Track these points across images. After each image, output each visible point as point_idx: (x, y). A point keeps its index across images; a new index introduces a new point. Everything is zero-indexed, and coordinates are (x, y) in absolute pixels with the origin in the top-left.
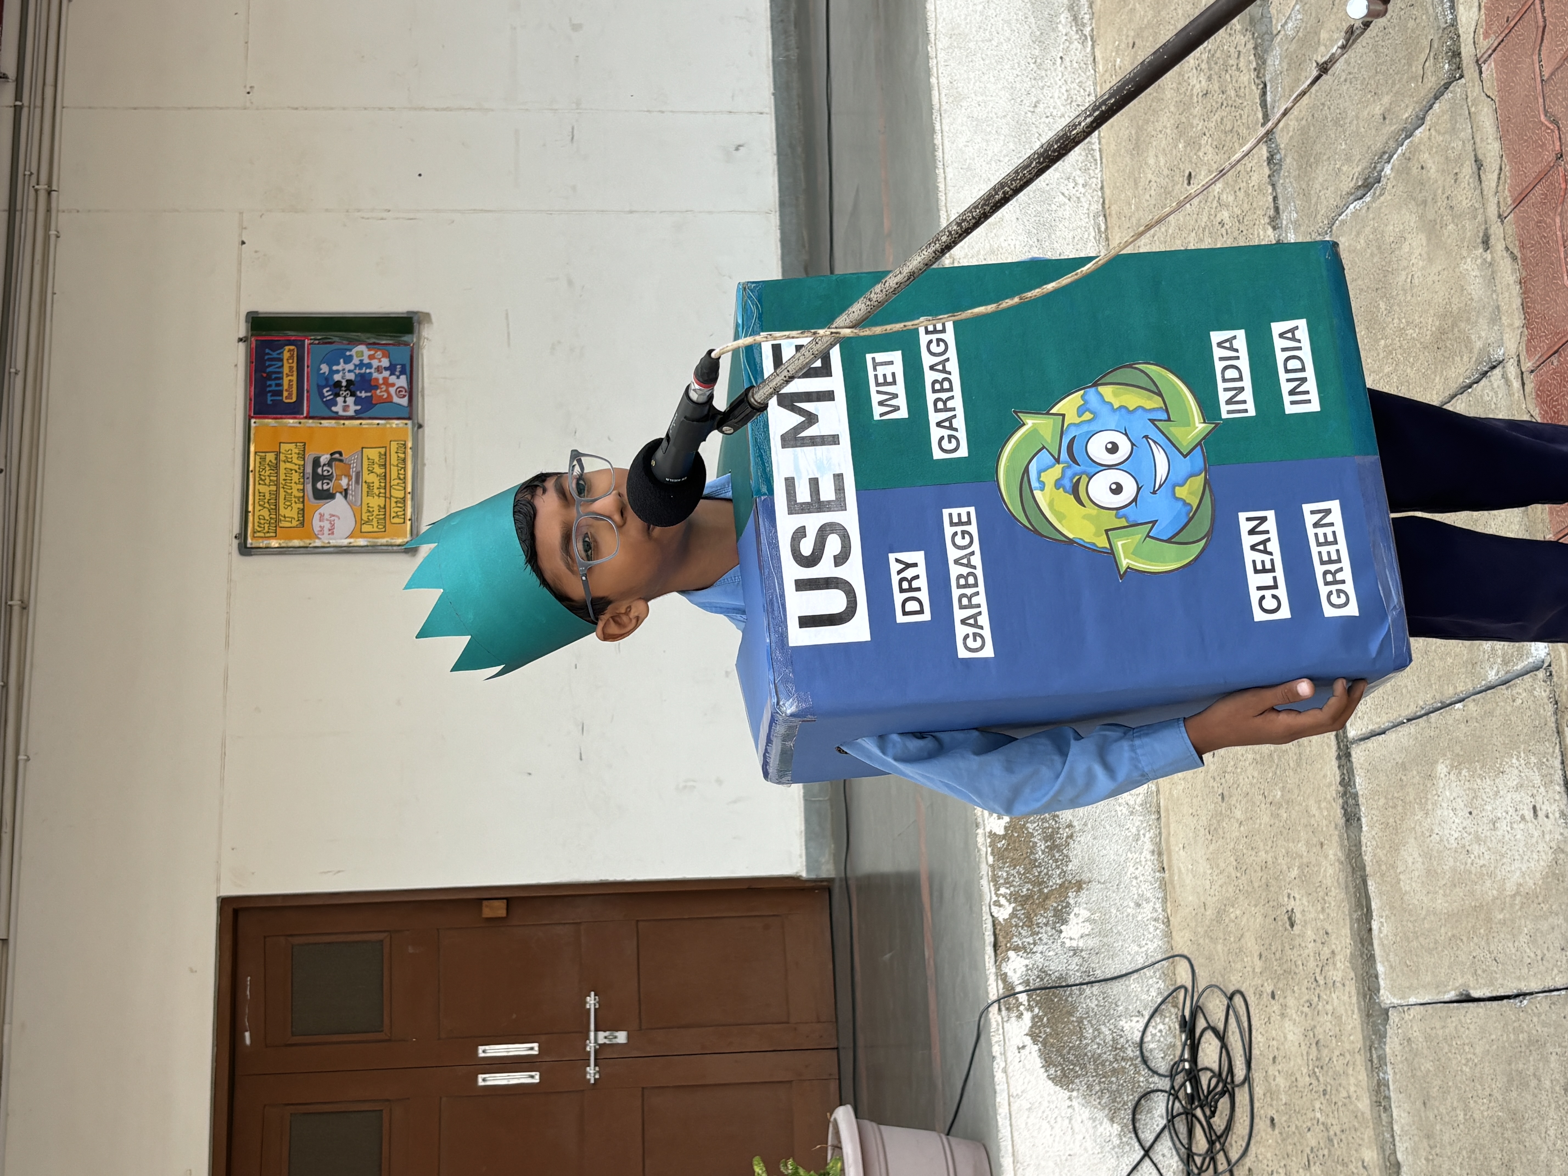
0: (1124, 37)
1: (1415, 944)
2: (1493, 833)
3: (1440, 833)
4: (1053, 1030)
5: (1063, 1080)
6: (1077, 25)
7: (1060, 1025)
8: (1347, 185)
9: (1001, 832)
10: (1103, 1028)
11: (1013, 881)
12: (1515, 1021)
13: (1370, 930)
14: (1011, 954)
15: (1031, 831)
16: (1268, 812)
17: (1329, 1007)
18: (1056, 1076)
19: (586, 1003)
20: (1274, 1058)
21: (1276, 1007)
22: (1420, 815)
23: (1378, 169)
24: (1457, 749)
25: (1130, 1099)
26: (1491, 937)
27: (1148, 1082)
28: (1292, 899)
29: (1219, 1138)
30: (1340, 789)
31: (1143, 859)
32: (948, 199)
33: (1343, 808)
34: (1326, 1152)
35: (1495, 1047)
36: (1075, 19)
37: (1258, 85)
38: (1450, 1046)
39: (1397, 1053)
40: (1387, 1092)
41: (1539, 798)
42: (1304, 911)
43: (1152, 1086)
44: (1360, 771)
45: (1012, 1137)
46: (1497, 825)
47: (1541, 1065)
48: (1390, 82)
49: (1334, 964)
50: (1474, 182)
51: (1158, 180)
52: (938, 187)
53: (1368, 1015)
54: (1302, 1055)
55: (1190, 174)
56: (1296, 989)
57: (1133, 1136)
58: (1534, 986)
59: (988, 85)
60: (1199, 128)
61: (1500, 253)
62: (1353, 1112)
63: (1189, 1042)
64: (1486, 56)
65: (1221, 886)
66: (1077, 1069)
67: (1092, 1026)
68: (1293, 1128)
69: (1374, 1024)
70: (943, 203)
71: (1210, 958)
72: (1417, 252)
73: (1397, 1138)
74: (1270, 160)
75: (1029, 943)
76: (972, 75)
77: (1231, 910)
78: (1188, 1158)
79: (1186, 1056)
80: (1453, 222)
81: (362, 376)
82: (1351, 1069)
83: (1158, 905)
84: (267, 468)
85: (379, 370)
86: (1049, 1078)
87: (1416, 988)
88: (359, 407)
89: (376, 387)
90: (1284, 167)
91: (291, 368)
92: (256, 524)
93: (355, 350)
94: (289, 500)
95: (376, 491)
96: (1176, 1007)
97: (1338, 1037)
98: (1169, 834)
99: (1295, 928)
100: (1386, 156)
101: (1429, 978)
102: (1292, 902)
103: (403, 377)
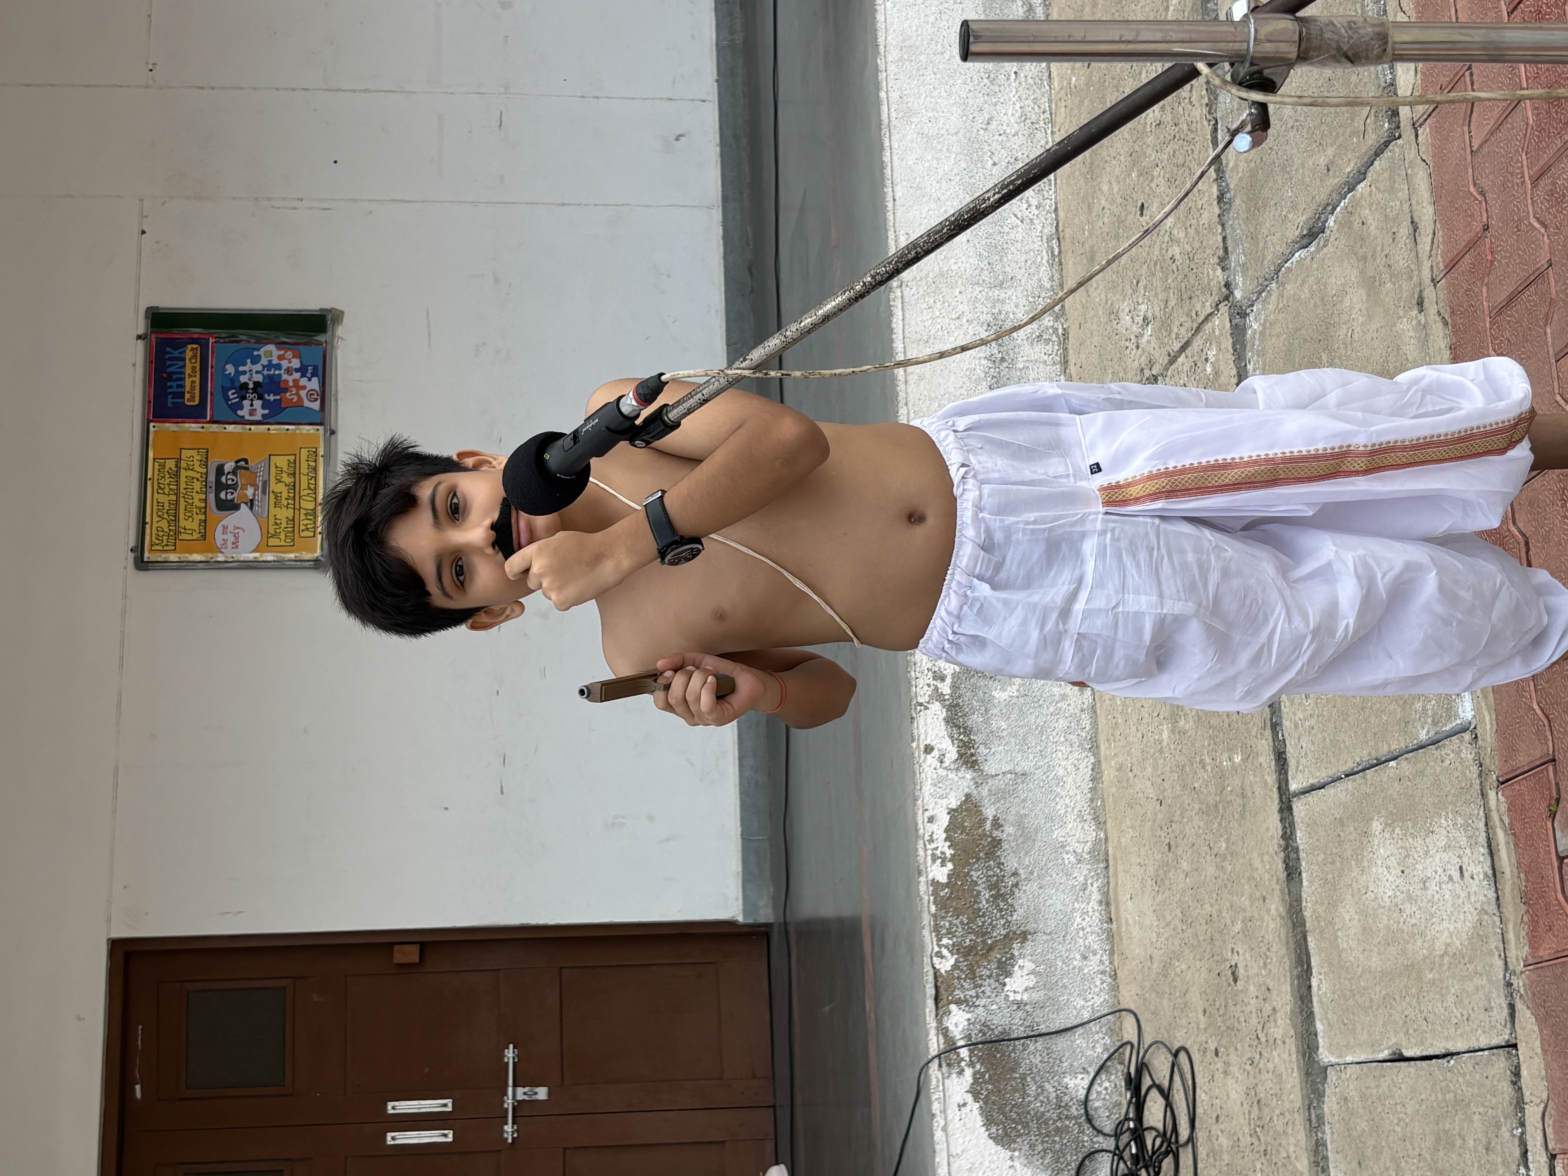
1: (1351, 1002)
2: (1424, 892)
3: (1375, 891)
4: (995, 1087)
5: (1004, 1139)
7: (1002, 1082)
8: (1293, 233)
9: (944, 879)
10: (1047, 1086)
11: (956, 931)
12: (1442, 1081)
13: (1310, 987)
14: (953, 1007)
15: (975, 879)
16: (1213, 864)
17: (1270, 1066)
18: (998, 1135)
19: (504, 1056)
20: (1217, 1117)
21: (1220, 1065)
23: (1322, 219)
24: (1391, 807)
25: (1074, 1160)
26: (1421, 997)
27: (1092, 1142)
28: (1236, 954)
30: (1282, 842)
31: (1090, 910)
32: (897, 219)
33: (1285, 862)
35: (1424, 1107)
37: (1210, 121)
38: (1384, 1105)
39: (1334, 1112)
40: (1325, 1152)
41: (1465, 859)
42: (1246, 966)
43: (1096, 1146)
44: (1301, 825)
46: (1427, 884)
47: (1465, 1125)
48: (1334, 134)
49: (1275, 1021)
50: (1410, 244)
51: (1112, 208)
52: (886, 206)
53: (1307, 1074)
54: (1244, 1114)
55: (1143, 205)
56: (1239, 1046)
58: (1461, 1046)
59: (939, 100)
60: (1152, 159)
61: (1432, 317)
62: (1292, 1172)
63: (1134, 1100)
64: (1422, 120)
65: (1167, 939)
66: (1020, 1127)
67: (1036, 1083)
69: (1314, 1083)
70: (891, 223)
71: (1155, 1013)
72: (1358, 307)
74: (1220, 198)
75: (971, 996)
76: (922, 90)
77: (1177, 964)
79: (1131, 1115)
80: (1391, 280)
81: (271, 377)
82: (1291, 1128)
83: (1105, 958)
84: (167, 476)
85: (289, 371)
86: (990, 1136)
87: (1353, 1047)
88: (267, 411)
89: (286, 390)
90: (1233, 207)
91: (194, 368)
92: (154, 536)
93: (263, 350)
94: (189, 512)
95: (285, 502)
96: (1122, 1063)
97: (1278, 1096)
98: (1117, 884)
99: (1238, 983)
100: (1330, 208)
101: (1364, 1037)
102: (1236, 957)
103: (315, 380)
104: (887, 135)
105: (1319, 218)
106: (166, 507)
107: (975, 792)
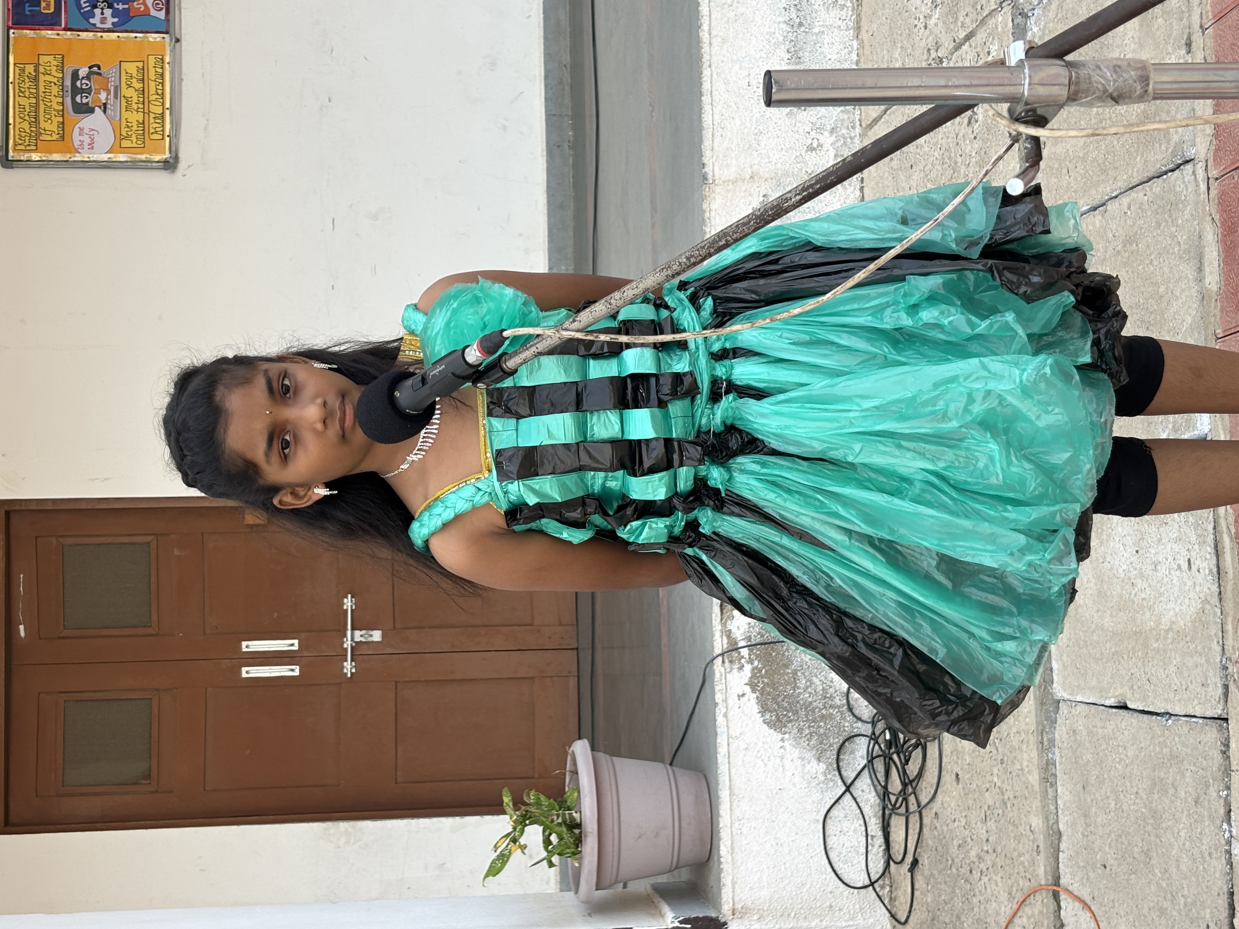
1: (1084, 650)
2: (1155, 573)
4: (770, 680)
5: (777, 724)
7: (776, 676)
10: (815, 679)
12: (1160, 736)
18: (771, 720)
19: (343, 604)
25: (836, 742)
26: (1146, 660)
27: (852, 728)
29: (911, 782)
34: (1000, 812)
35: (1143, 754)
38: (1108, 744)
39: (1064, 740)
40: (1054, 770)
41: (1194, 554)
45: (730, 772)
46: (1159, 567)
47: (1178, 777)
53: (1042, 704)
57: (837, 773)
58: (1178, 710)
62: (1024, 783)
66: (790, 714)
67: (805, 678)
68: (974, 786)
69: (1047, 712)
73: (1060, 812)
78: (885, 794)
82: (1025, 746)
84: (27, 80)
86: (765, 722)
87: (1083, 689)
88: (116, 20)
92: (17, 137)
94: (49, 114)
95: (135, 106)
101: (1094, 683)
106: (28, 109)
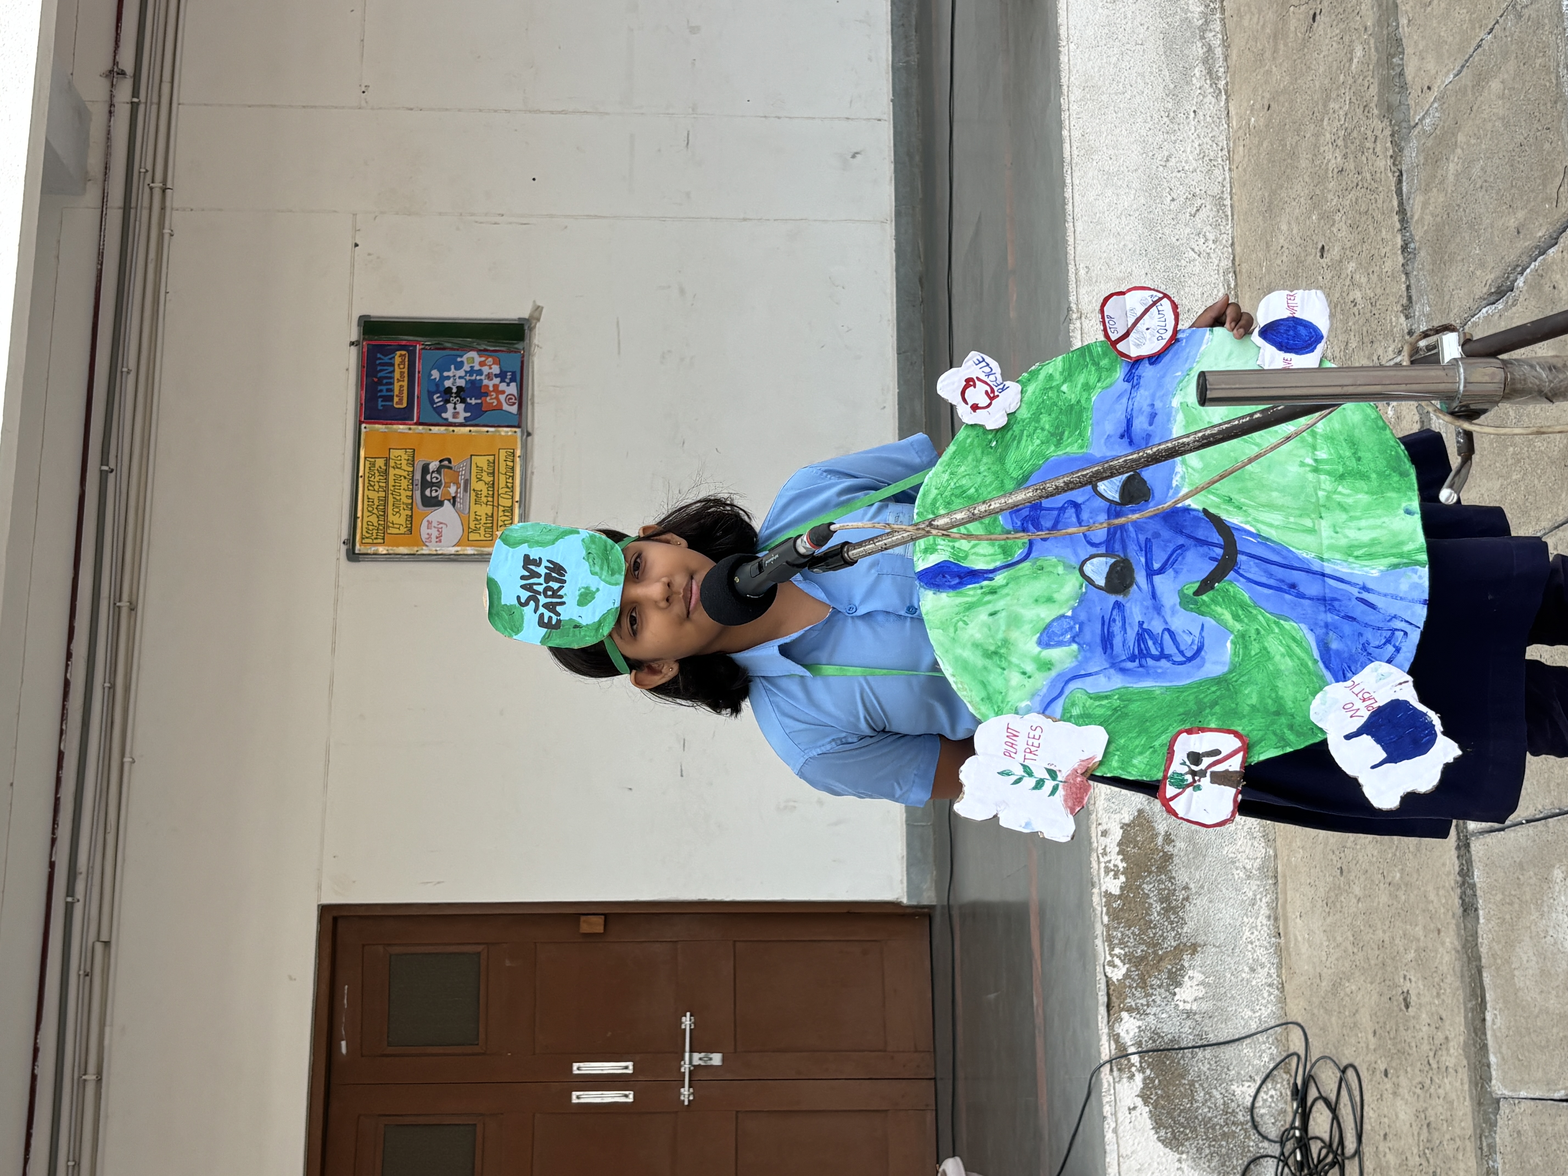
0: (1259, 98)
1: (1527, 1039)
3: (1555, 936)
4: (1165, 1092)
5: (1173, 1142)
6: (1211, 78)
7: (1171, 1087)
8: (1481, 290)
9: (1116, 891)
10: (1214, 1092)
11: (1128, 941)
13: (1484, 1020)
14: (1124, 1015)
15: (1146, 892)
16: (1387, 892)
17: (1441, 1092)
18: (1166, 1138)
19: (681, 1023)
20: (1385, 1135)
21: (1389, 1086)
22: (1535, 915)
23: (1511, 279)
25: (1239, 1163)
27: (1258, 1147)
28: (1408, 981)
30: (1459, 879)
31: (1259, 924)
32: (1077, 253)
33: (1461, 898)
36: (1210, 72)
37: (1394, 172)
38: (1559, 1143)
39: (1507, 1143)
42: (1419, 994)
43: (1262, 1151)
44: (1479, 864)
48: (1525, 198)
49: (1448, 1050)
51: (1290, 247)
52: (1067, 241)
53: (1480, 1104)
54: (1413, 1135)
55: (1323, 247)
56: (1409, 1069)
59: (1120, 139)
60: (1334, 203)
63: (1300, 1111)
65: (1337, 959)
66: (1188, 1131)
67: (1203, 1089)
69: (1486, 1113)
70: (1072, 258)
71: (1324, 1029)
74: (1404, 248)
75: (1142, 1005)
76: (1104, 128)
77: (1347, 984)
79: (1297, 1124)
81: (472, 382)
82: (1461, 1154)
83: (1273, 971)
84: (377, 474)
85: (489, 377)
86: (1159, 1139)
87: (1528, 1083)
88: (468, 414)
89: (487, 394)
90: (1418, 259)
91: (402, 373)
92: (365, 530)
93: (465, 357)
94: (397, 507)
95: (484, 499)
96: (1288, 1072)
97: (1449, 1122)
98: (1286, 900)
99: (1410, 1010)
100: (1519, 269)
101: (1540, 1074)
102: (1408, 983)
103: (513, 385)
104: (1069, 172)
105: (1508, 277)
106: (376, 503)
107: (1148, 808)
